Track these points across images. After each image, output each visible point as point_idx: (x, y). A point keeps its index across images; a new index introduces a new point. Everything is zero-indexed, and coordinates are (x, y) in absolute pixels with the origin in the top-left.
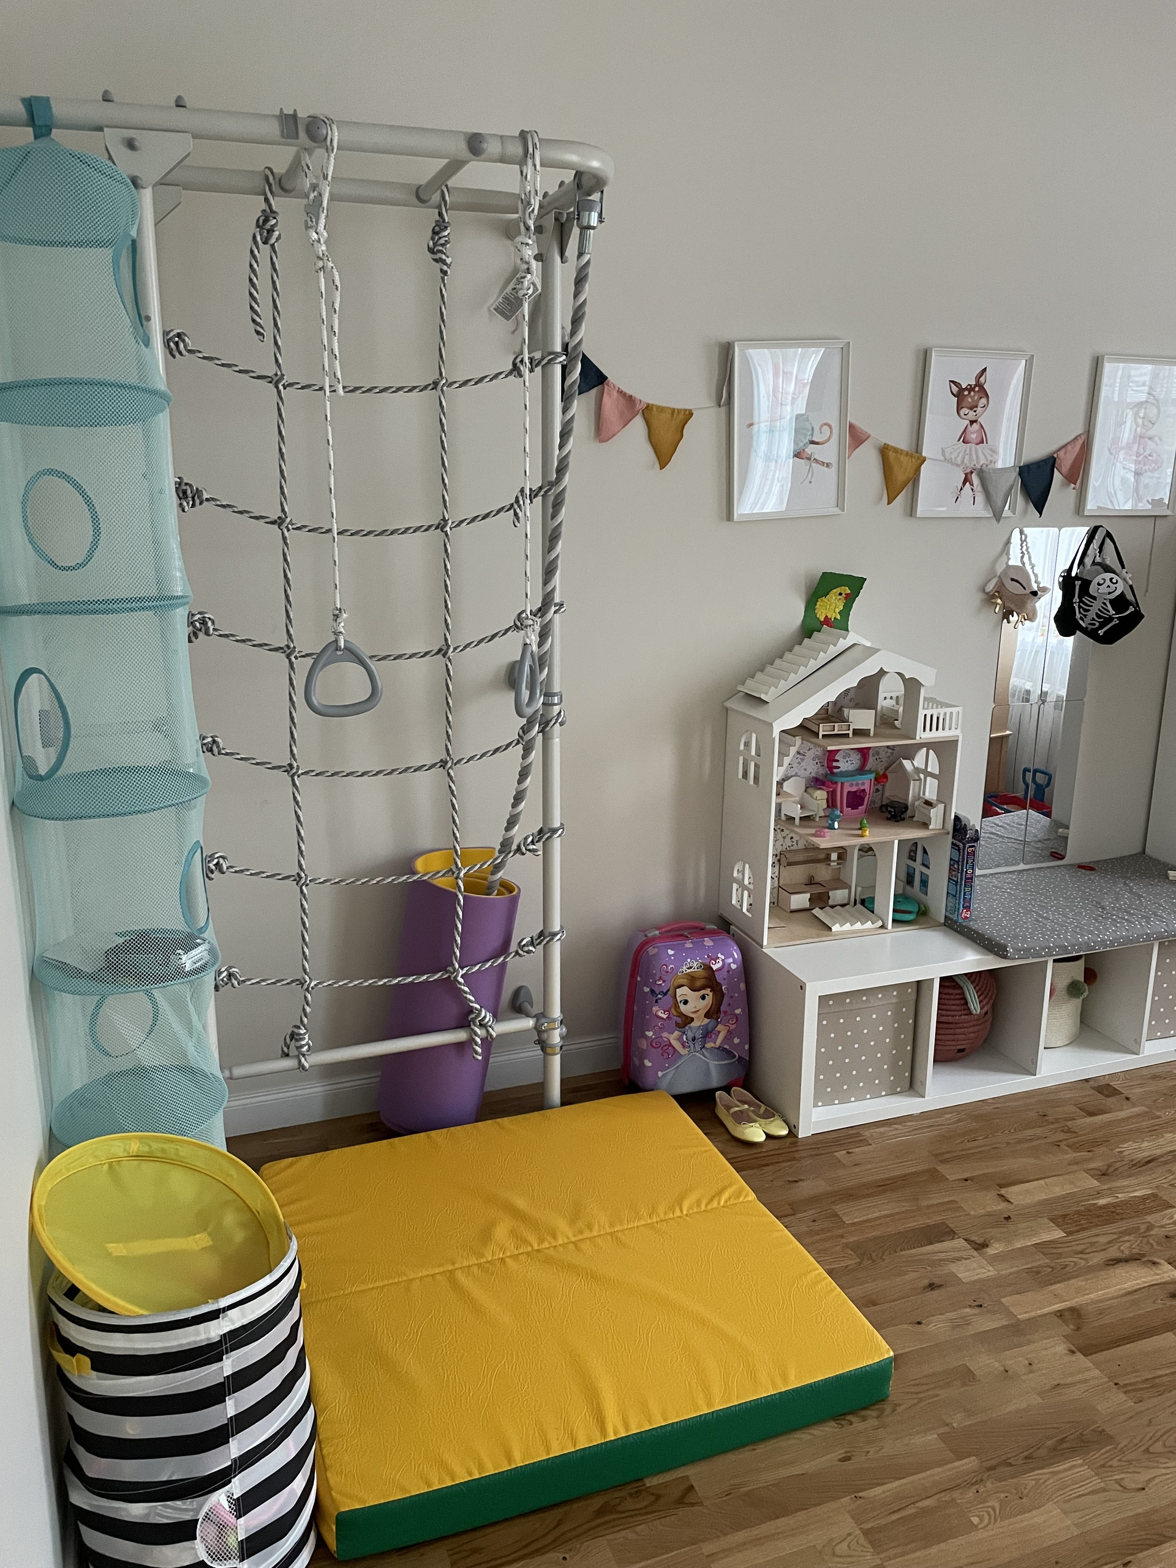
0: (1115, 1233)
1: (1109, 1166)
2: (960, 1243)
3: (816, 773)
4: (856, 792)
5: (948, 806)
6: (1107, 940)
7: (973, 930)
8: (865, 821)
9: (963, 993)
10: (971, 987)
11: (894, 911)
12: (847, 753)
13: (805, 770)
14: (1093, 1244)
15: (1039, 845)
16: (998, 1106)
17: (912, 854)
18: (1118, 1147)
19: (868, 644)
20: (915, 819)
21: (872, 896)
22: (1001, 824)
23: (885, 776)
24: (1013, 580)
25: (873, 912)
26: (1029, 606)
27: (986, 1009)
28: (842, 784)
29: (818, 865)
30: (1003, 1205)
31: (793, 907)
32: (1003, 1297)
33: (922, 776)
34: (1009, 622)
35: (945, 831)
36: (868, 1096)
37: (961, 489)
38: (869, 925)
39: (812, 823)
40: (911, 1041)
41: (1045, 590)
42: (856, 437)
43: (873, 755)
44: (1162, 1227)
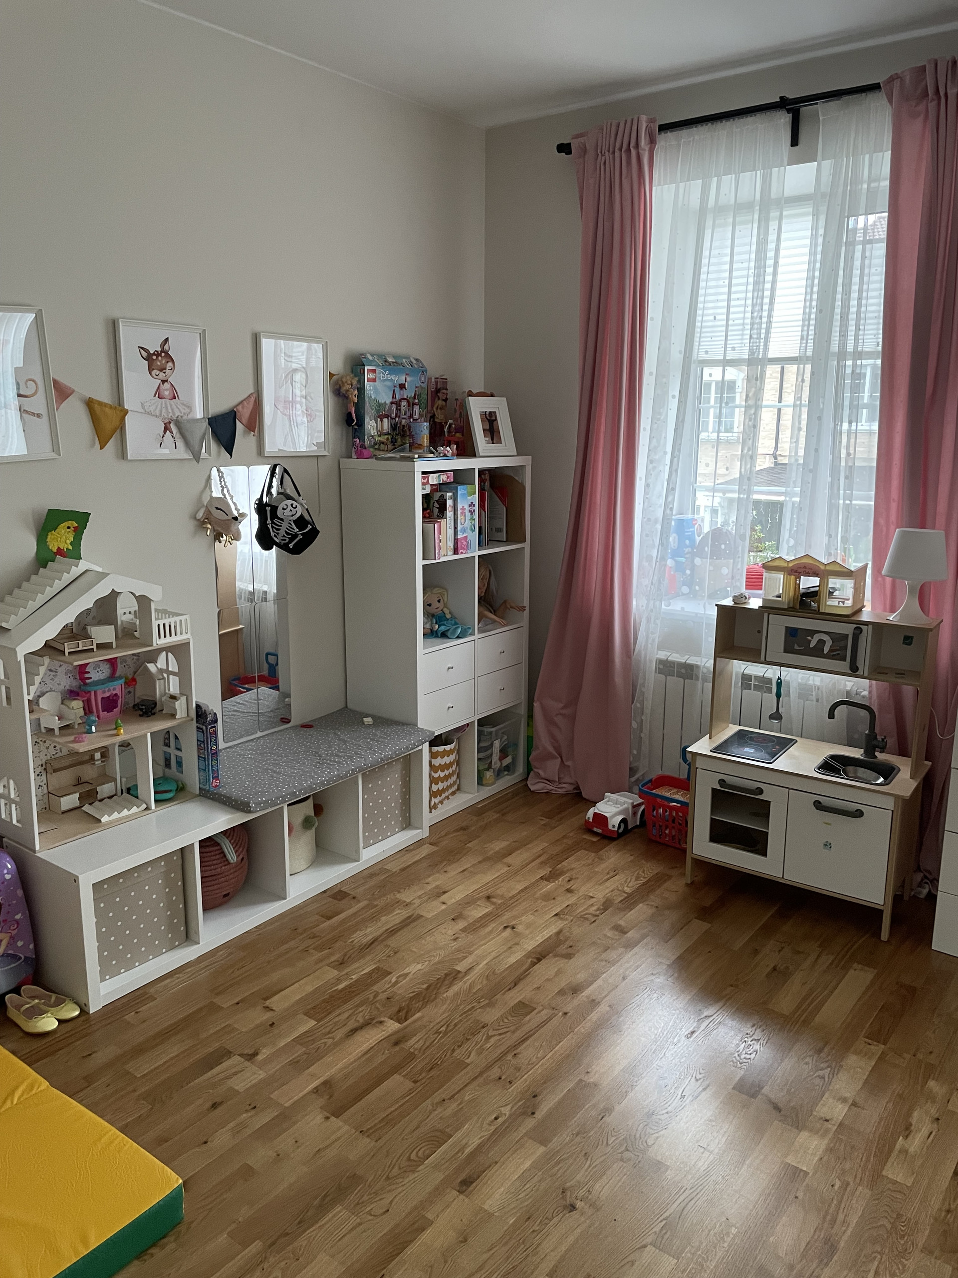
0: (351, 1009)
1: (345, 955)
2: (236, 1059)
3: (70, 686)
4: (108, 697)
5: (189, 698)
6: (324, 781)
7: (222, 795)
8: (119, 721)
9: (221, 849)
10: (227, 841)
11: (155, 793)
12: (97, 665)
13: (59, 684)
14: (336, 1023)
15: (272, 714)
16: (261, 932)
17: (167, 741)
18: (349, 939)
19: (100, 569)
20: (164, 712)
21: (135, 783)
22: (241, 702)
23: (134, 680)
24: (217, 508)
25: (137, 797)
26: (233, 528)
27: (241, 857)
28: (95, 692)
29: (84, 767)
30: (269, 1015)
31: (64, 808)
32: (272, 1093)
33: (165, 675)
34: (220, 542)
35: (189, 718)
36: (151, 957)
37: (163, 436)
38: (135, 809)
39: (70, 731)
40: (182, 901)
41: (243, 515)
42: (62, 392)
43: (121, 663)
44: (385, 991)
